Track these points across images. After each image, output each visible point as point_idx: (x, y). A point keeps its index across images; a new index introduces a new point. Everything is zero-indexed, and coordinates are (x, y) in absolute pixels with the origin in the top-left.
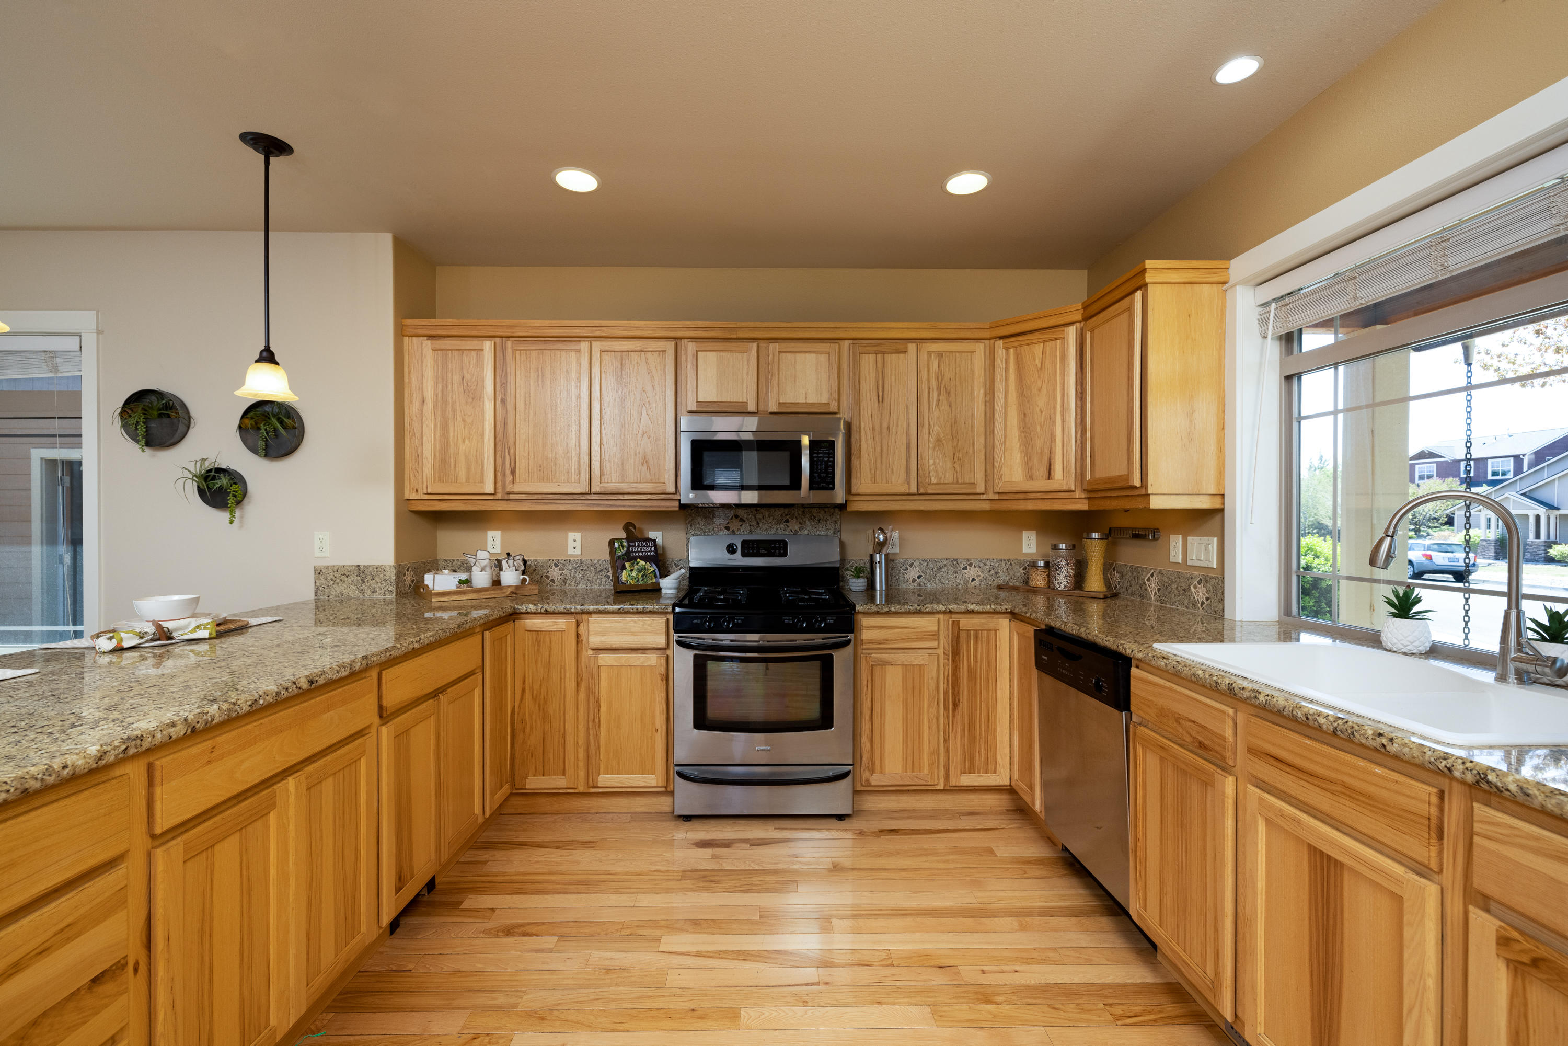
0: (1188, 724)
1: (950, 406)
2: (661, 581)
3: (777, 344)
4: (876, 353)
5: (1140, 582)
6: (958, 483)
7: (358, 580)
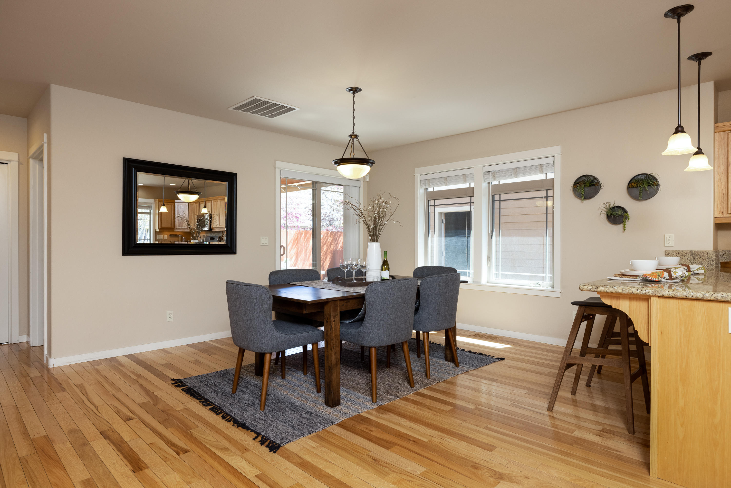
7: (691, 258)
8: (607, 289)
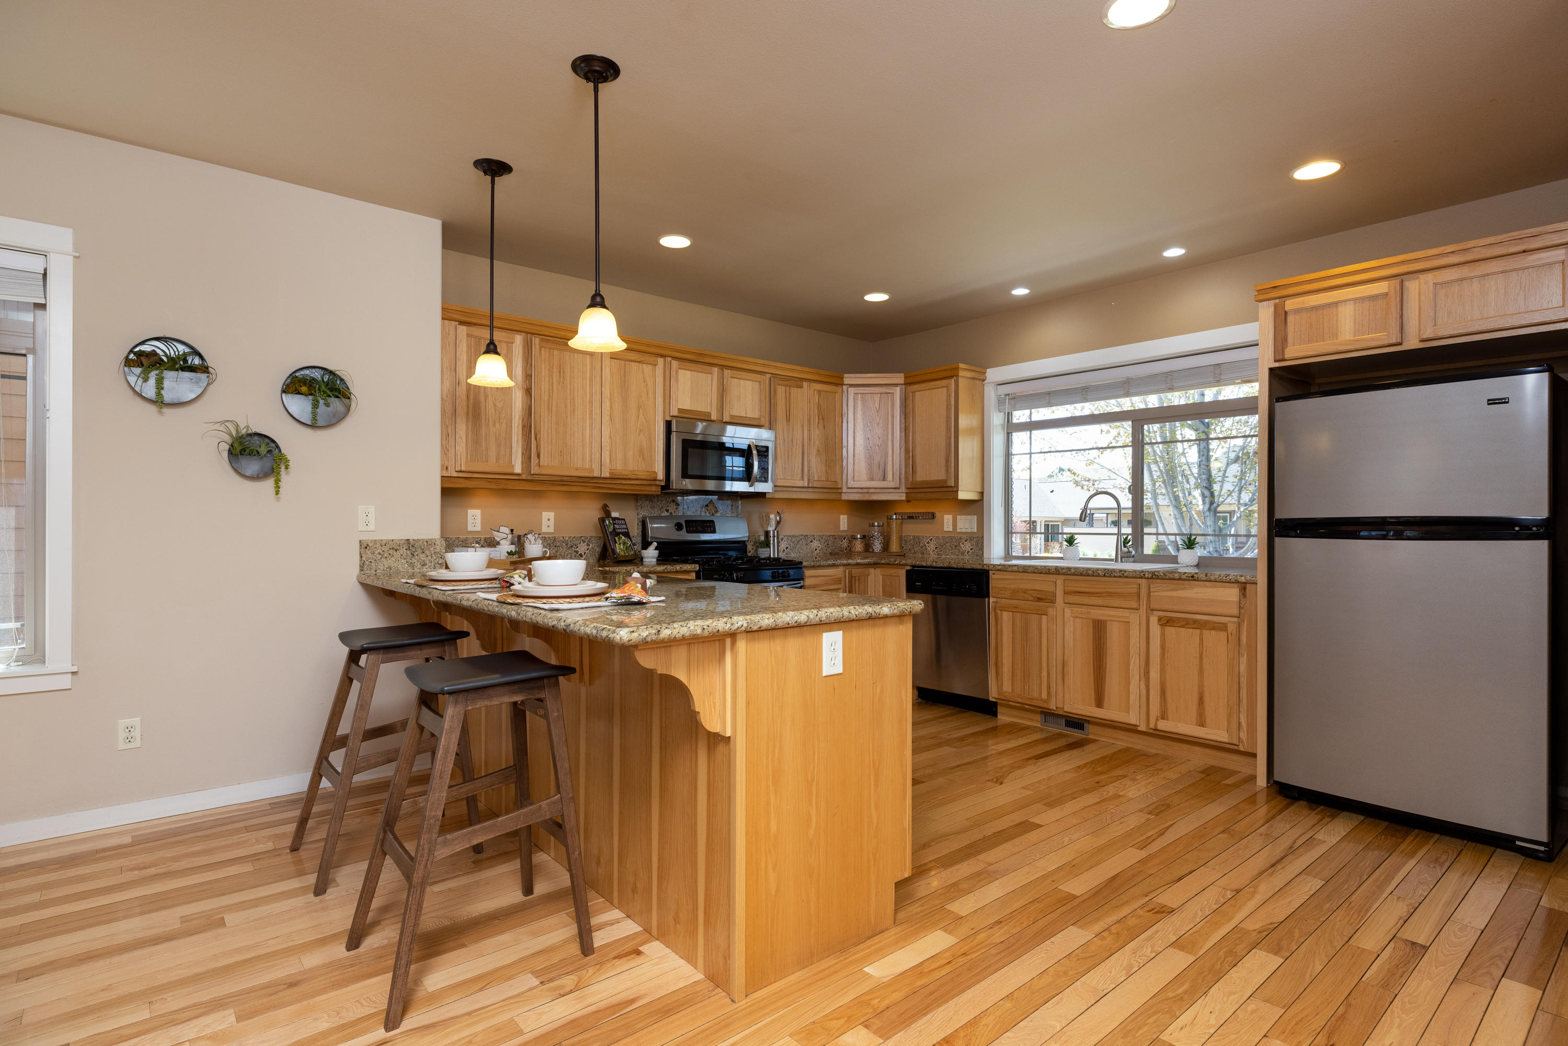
0: (1031, 592)
1: (824, 428)
2: (644, 551)
3: (729, 371)
4: (786, 386)
5: (921, 545)
6: (828, 481)
7: (407, 554)
8: (677, 630)
